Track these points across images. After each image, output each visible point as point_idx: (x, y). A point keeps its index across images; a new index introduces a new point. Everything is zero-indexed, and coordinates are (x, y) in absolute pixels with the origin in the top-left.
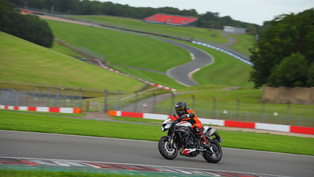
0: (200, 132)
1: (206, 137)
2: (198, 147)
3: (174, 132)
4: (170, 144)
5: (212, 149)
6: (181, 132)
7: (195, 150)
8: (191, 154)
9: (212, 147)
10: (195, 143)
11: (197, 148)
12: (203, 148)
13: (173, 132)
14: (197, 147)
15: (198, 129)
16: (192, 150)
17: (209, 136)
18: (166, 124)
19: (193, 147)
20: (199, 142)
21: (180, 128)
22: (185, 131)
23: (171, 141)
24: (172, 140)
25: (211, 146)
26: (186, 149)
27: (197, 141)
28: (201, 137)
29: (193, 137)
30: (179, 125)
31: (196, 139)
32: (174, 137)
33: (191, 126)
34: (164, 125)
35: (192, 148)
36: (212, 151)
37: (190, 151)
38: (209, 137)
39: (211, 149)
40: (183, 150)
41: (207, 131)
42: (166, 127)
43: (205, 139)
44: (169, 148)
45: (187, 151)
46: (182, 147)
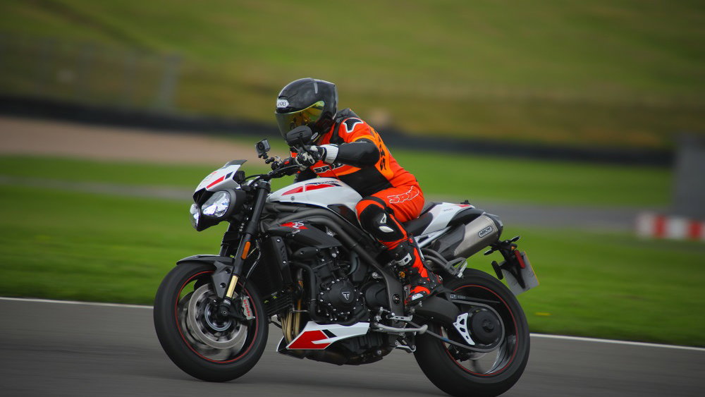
0: (396, 235)
1: (435, 264)
2: (384, 314)
3: (248, 236)
4: (220, 301)
5: (465, 326)
6: (286, 236)
7: (361, 328)
8: (343, 352)
9: (465, 316)
10: (370, 294)
11: (378, 318)
12: (409, 319)
13: (244, 234)
14: (375, 313)
15: (389, 223)
16: (341, 332)
17: (450, 258)
18: (210, 194)
19: (350, 317)
20: (391, 286)
21: (291, 212)
22: (314, 234)
23: (226, 286)
24: (235, 279)
25: (462, 309)
26: (311, 327)
27: (382, 281)
28: (403, 262)
29: (362, 259)
30: (287, 199)
31: (375, 270)
32: (246, 263)
33: (351, 205)
34: (203, 197)
35: (347, 321)
36: (465, 335)
37: (331, 335)
38: (448, 265)
39: (458, 326)
40: (297, 328)
41: (448, 232)
42: (209, 210)
43: (424, 273)
44: (211, 319)
45: (318, 335)
46: (294, 315)
